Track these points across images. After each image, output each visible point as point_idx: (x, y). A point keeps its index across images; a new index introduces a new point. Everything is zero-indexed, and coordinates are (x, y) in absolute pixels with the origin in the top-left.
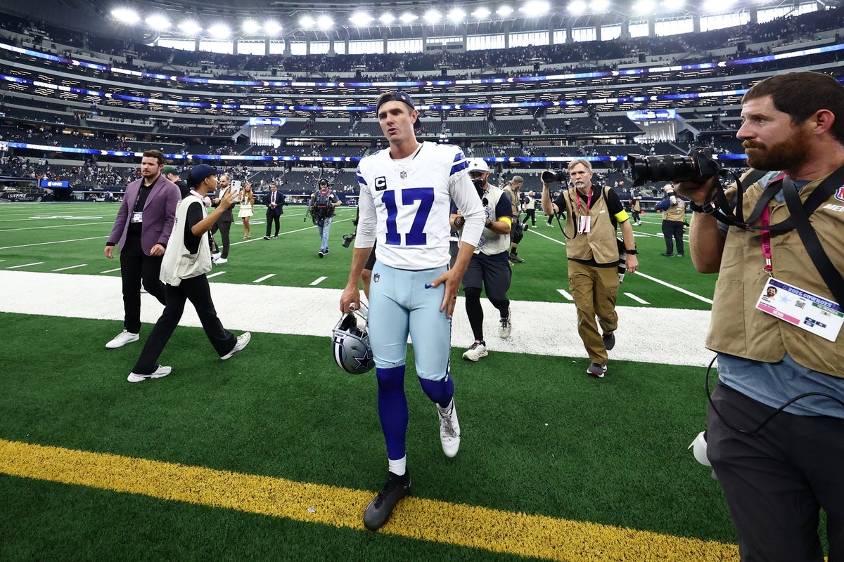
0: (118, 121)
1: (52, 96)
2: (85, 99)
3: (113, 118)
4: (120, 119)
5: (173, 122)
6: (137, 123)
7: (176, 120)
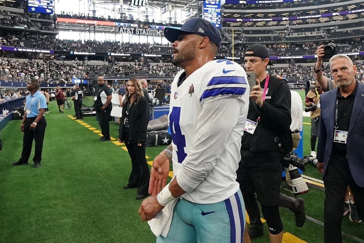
0: (302, 34)
1: (265, 25)
2: (281, 23)
3: (299, 33)
4: (303, 33)
5: (339, 28)
6: (314, 34)
7: (341, 26)
